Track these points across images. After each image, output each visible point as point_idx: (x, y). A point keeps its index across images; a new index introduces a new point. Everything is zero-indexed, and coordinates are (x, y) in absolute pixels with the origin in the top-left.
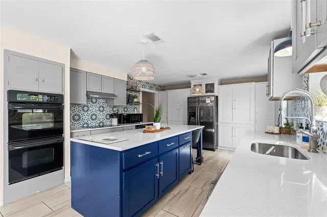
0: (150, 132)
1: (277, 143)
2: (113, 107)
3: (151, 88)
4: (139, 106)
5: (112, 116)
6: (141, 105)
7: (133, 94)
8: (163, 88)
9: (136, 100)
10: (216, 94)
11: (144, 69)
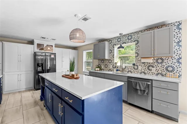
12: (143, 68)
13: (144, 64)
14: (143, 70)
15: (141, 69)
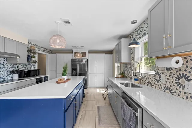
0: (62, 82)
1: (126, 82)
2: (14, 65)
3: (44, 51)
4: (36, 64)
5: (13, 72)
6: (37, 63)
7: (31, 54)
8: (52, 51)
9: (33, 59)
10: (87, 57)
11: (58, 41)
12: (168, 79)
13: (169, 72)
14: (168, 85)
15: (164, 82)
